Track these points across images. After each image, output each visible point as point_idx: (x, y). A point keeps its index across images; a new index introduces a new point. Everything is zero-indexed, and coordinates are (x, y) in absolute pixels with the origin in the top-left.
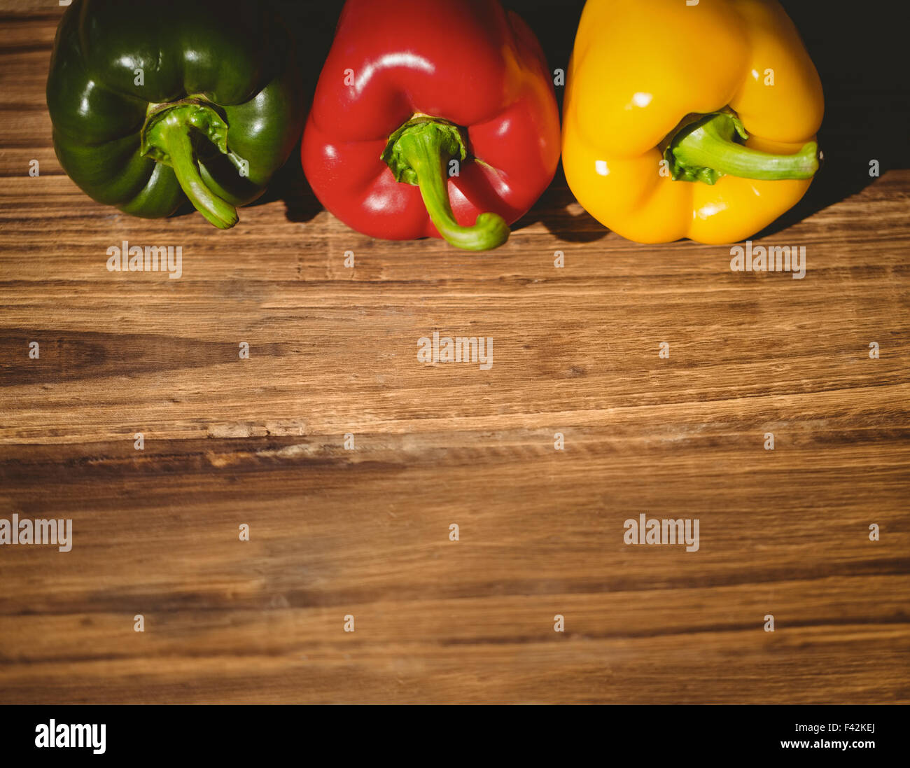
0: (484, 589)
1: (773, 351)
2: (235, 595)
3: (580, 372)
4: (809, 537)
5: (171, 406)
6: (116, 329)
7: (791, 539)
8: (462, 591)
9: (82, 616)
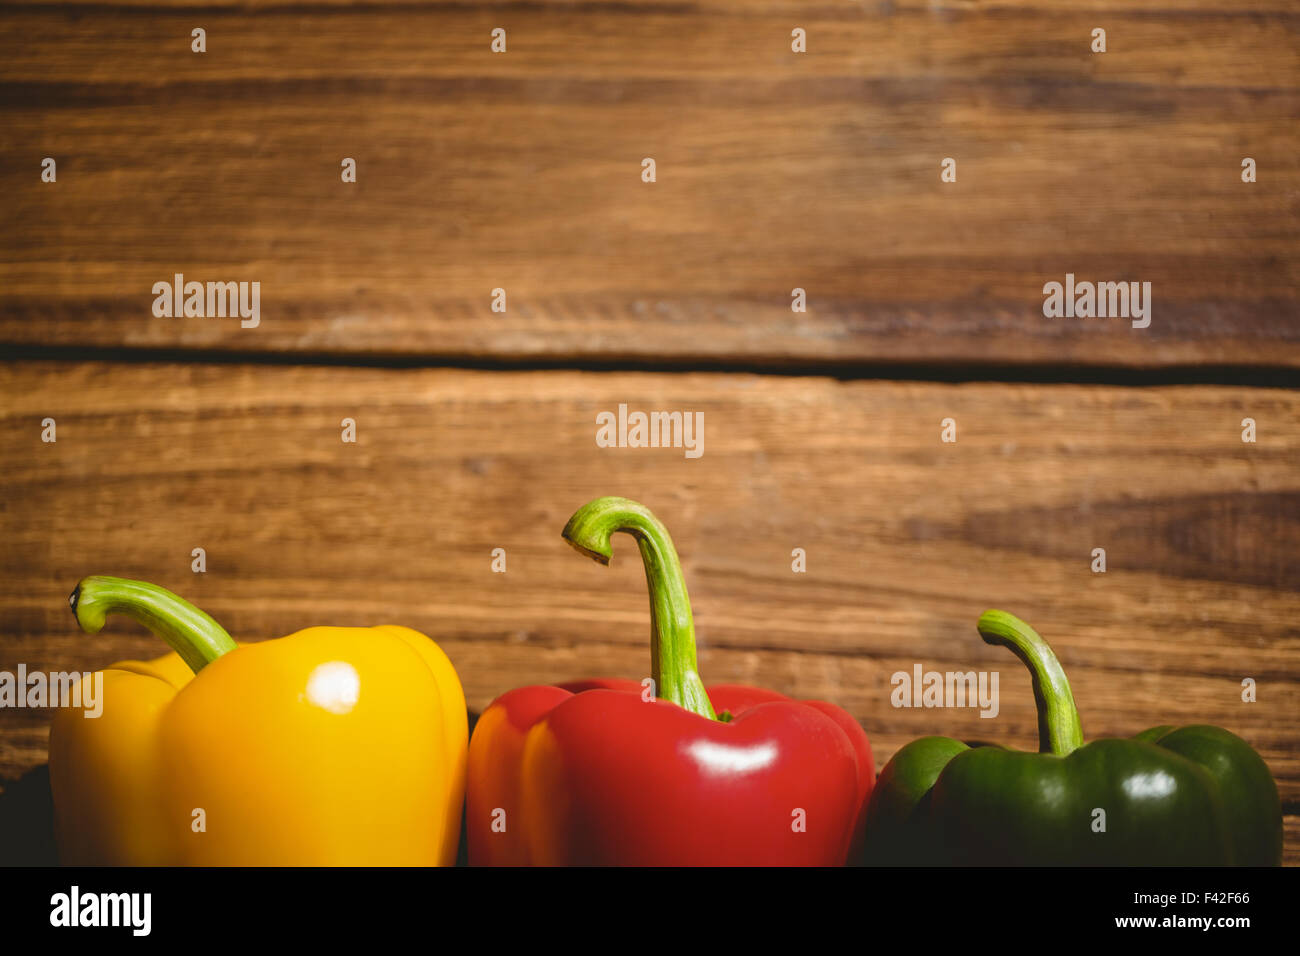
0: (637, 92)
1: (182, 486)
2: (975, 104)
3: (469, 465)
4: (180, 152)
5: (1070, 441)
6: (1155, 585)
7: (206, 151)
8: (663, 90)
9: (1183, 82)
